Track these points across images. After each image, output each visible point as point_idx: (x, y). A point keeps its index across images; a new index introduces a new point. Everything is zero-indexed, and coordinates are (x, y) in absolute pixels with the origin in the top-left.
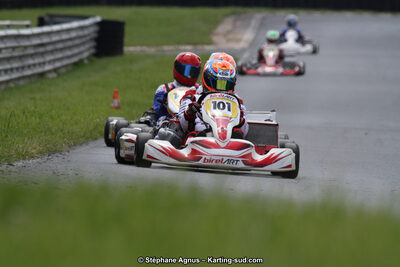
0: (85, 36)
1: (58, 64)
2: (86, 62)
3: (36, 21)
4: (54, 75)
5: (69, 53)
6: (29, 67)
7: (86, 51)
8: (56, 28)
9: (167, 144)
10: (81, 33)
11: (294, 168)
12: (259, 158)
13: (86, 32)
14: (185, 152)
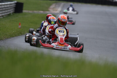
2: (12, 14)
4: (2, 17)
5: (7, 11)
10: (10, 6)
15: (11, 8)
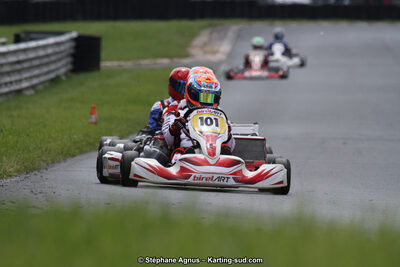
0: (61, 52)
1: (35, 81)
2: (64, 78)
3: (12, 38)
4: (32, 92)
5: (45, 69)
6: (6, 84)
7: (62, 67)
8: (32, 44)
9: (154, 163)
10: (57, 49)
11: (285, 184)
12: (250, 174)
13: (62, 48)
14: (173, 170)
15: (60, 56)
